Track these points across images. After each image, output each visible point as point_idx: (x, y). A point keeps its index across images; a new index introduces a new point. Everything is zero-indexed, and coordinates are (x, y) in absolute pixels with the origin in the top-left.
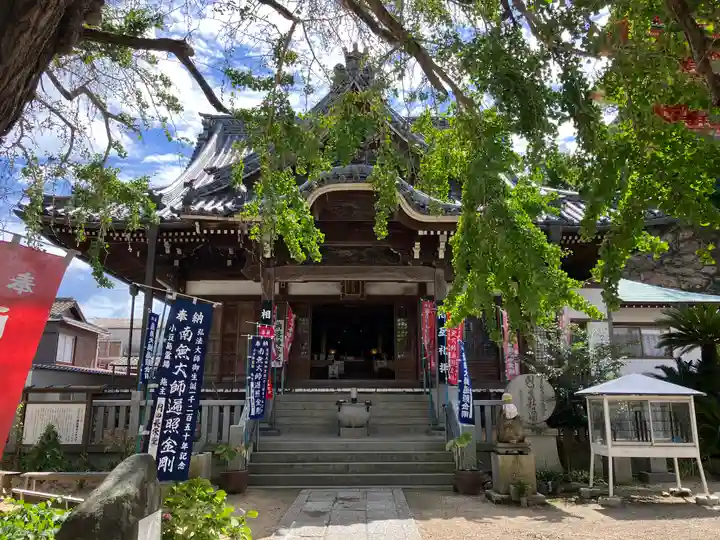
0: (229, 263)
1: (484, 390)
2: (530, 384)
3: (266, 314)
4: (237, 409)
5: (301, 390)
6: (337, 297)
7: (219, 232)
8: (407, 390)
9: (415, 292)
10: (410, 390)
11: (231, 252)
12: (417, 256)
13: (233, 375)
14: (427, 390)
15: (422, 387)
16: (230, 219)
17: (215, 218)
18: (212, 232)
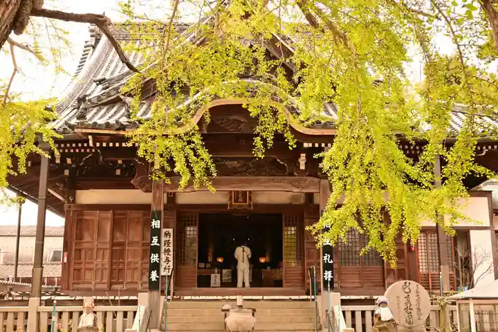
0: (118, 172)
1: (368, 297)
2: (407, 290)
3: (156, 224)
4: (130, 315)
5: (189, 298)
6: (225, 206)
7: (111, 145)
8: (293, 297)
9: (302, 201)
10: (297, 297)
11: (120, 162)
12: (302, 167)
13: (122, 283)
14: (313, 297)
15: (308, 294)
16: (122, 133)
17: (107, 132)
18: (104, 145)
